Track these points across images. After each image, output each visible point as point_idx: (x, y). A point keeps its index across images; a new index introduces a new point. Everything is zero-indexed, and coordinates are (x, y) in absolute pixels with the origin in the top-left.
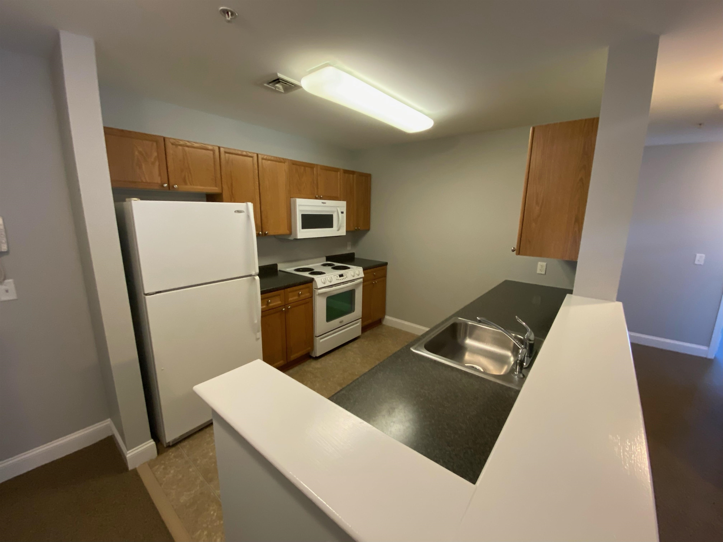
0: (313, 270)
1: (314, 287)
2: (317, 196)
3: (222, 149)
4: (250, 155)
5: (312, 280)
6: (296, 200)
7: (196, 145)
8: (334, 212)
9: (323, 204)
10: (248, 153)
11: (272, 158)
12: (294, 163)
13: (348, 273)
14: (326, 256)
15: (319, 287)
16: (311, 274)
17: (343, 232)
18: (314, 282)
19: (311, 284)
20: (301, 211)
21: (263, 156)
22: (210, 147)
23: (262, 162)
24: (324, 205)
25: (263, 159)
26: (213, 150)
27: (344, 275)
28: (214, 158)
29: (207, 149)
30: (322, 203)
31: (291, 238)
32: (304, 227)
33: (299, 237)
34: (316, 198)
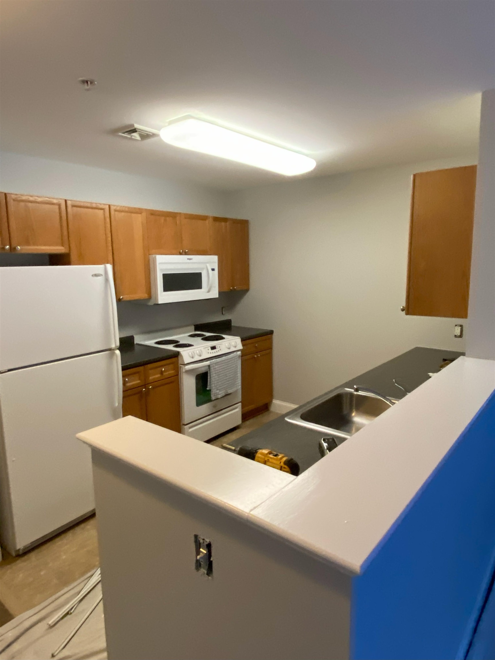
0: (177, 342)
1: (180, 362)
2: (181, 251)
3: (69, 203)
4: (101, 206)
5: (177, 355)
6: (155, 257)
7: (39, 200)
8: (203, 269)
9: (188, 260)
10: (98, 204)
11: (127, 209)
12: (153, 213)
13: (222, 344)
14: (195, 324)
15: (186, 363)
16: (177, 346)
17: (214, 294)
18: (179, 357)
19: (176, 359)
20: (161, 270)
21: (115, 208)
22: (55, 201)
23: (115, 214)
24: (191, 261)
25: (115, 211)
26: (59, 205)
27: (217, 347)
28: (60, 213)
29: (53, 204)
31: (151, 303)
32: (167, 288)
33: (160, 302)
34: (181, 254)
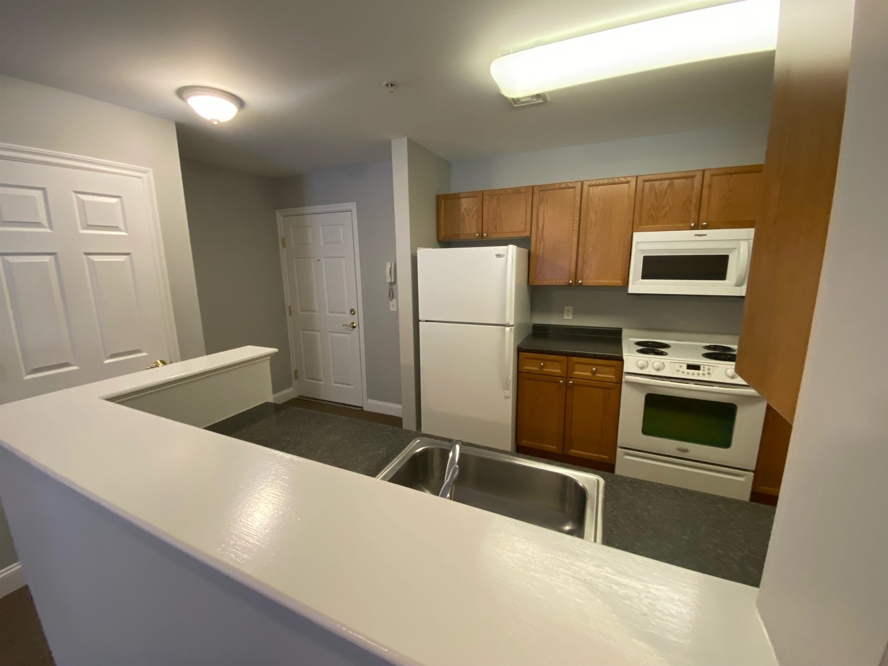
0: (664, 347)
2: (693, 224)
3: (536, 188)
4: (571, 185)
5: (621, 358)
7: (509, 191)
8: (730, 250)
9: (697, 237)
10: (568, 184)
11: (606, 182)
12: (648, 179)
13: (717, 367)
15: (626, 371)
16: (643, 350)
19: (617, 363)
20: (642, 251)
21: (589, 183)
22: (523, 190)
23: (588, 190)
25: (590, 186)
26: (526, 192)
27: (704, 367)
28: (526, 200)
30: (696, 235)
32: (645, 276)
33: (632, 291)
